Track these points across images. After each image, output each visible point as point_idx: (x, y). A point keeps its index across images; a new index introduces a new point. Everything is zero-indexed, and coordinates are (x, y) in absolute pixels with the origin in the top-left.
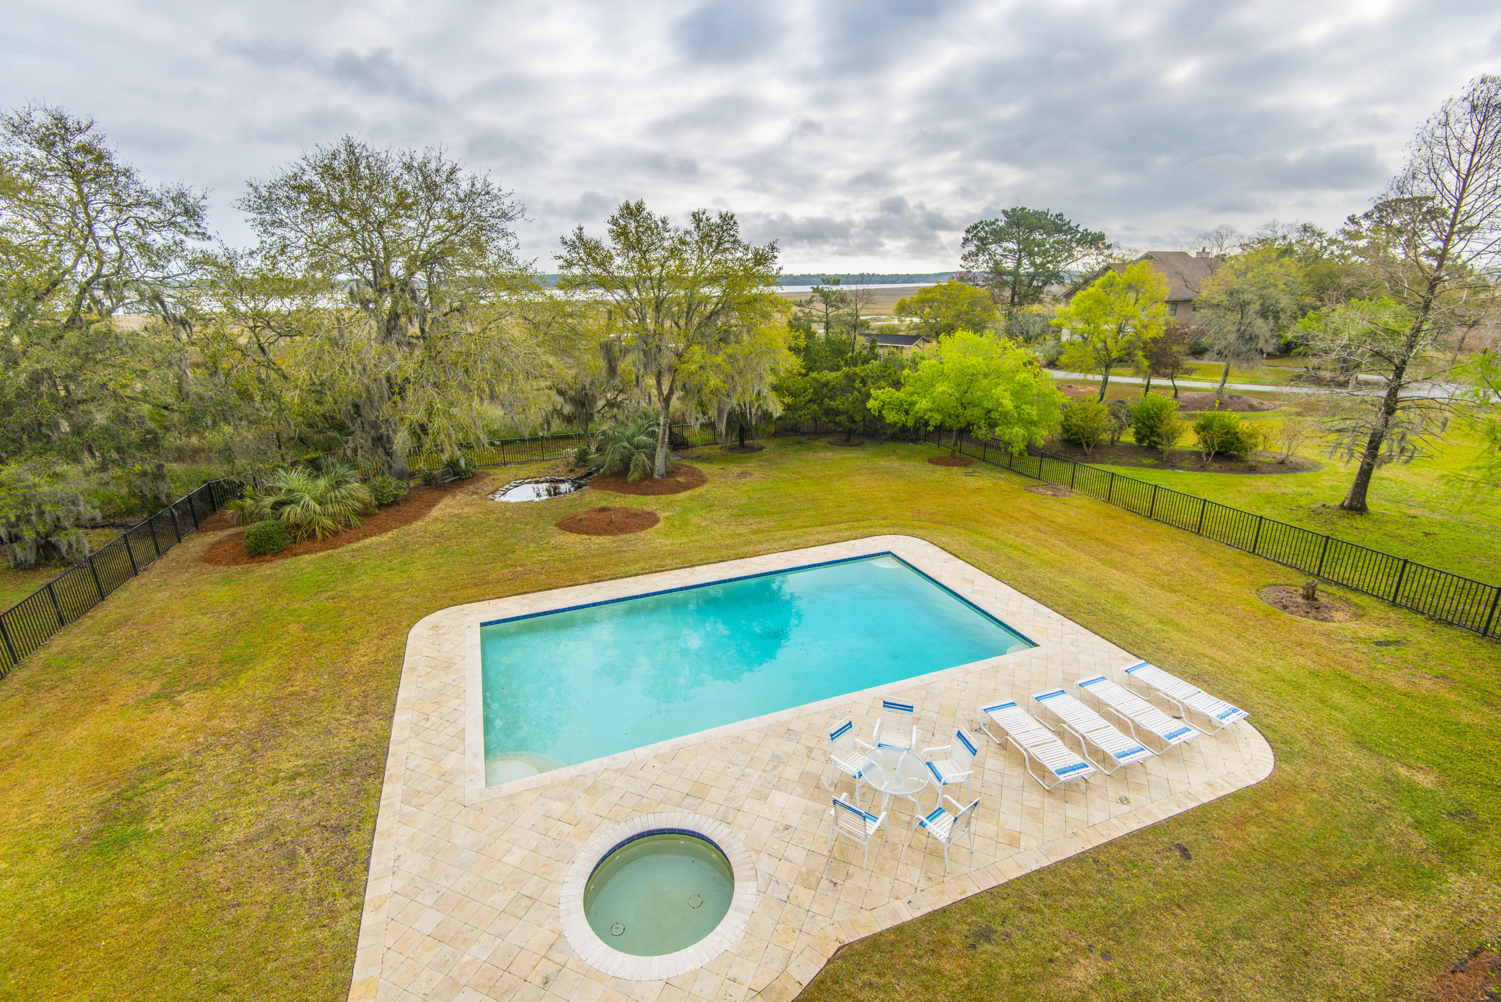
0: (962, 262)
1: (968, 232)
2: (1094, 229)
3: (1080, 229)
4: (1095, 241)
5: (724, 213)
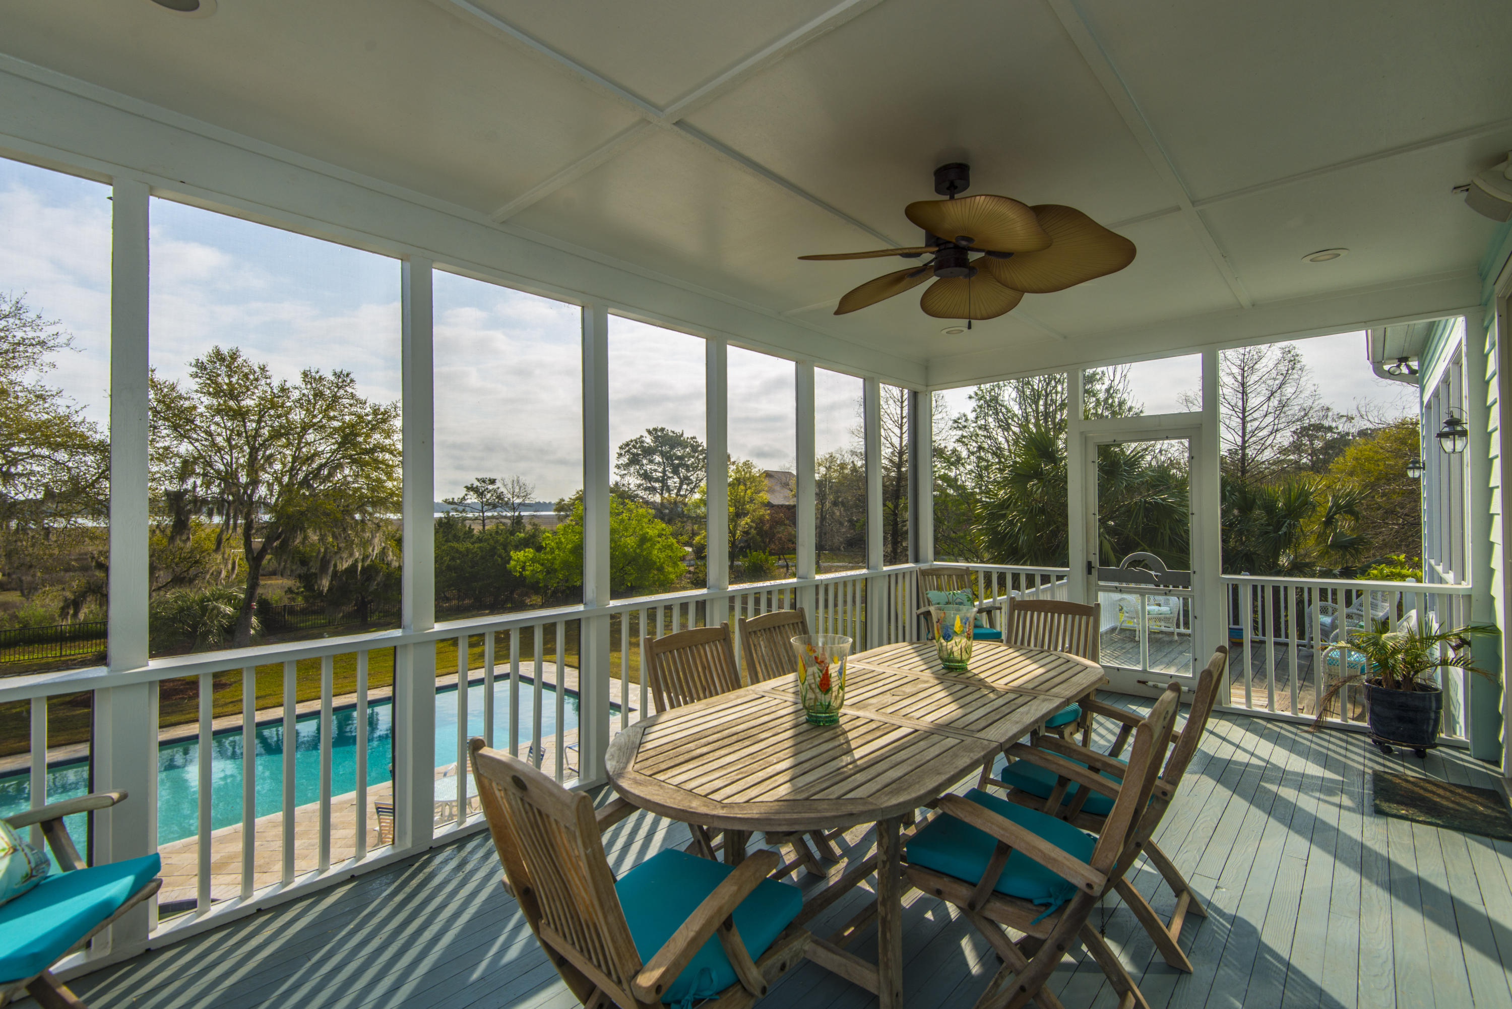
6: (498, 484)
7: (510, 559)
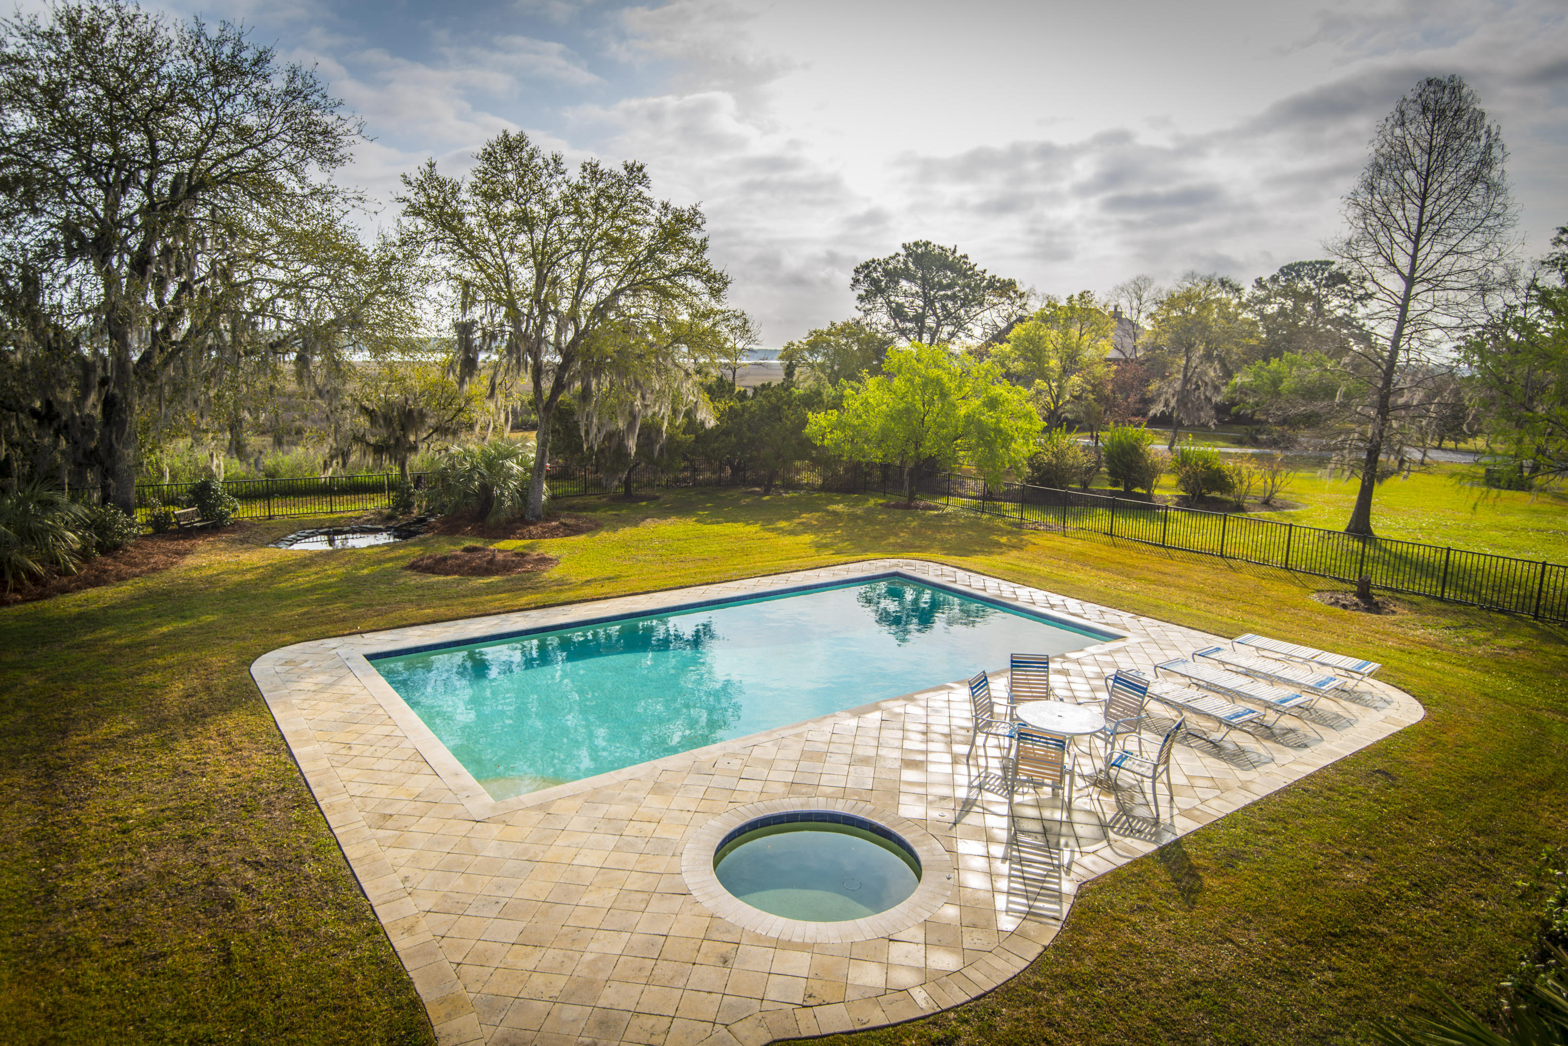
0: (857, 303)
1: (857, 271)
2: (1004, 276)
3: (987, 276)
4: (1005, 288)
5: (630, 162)
7: (805, 422)
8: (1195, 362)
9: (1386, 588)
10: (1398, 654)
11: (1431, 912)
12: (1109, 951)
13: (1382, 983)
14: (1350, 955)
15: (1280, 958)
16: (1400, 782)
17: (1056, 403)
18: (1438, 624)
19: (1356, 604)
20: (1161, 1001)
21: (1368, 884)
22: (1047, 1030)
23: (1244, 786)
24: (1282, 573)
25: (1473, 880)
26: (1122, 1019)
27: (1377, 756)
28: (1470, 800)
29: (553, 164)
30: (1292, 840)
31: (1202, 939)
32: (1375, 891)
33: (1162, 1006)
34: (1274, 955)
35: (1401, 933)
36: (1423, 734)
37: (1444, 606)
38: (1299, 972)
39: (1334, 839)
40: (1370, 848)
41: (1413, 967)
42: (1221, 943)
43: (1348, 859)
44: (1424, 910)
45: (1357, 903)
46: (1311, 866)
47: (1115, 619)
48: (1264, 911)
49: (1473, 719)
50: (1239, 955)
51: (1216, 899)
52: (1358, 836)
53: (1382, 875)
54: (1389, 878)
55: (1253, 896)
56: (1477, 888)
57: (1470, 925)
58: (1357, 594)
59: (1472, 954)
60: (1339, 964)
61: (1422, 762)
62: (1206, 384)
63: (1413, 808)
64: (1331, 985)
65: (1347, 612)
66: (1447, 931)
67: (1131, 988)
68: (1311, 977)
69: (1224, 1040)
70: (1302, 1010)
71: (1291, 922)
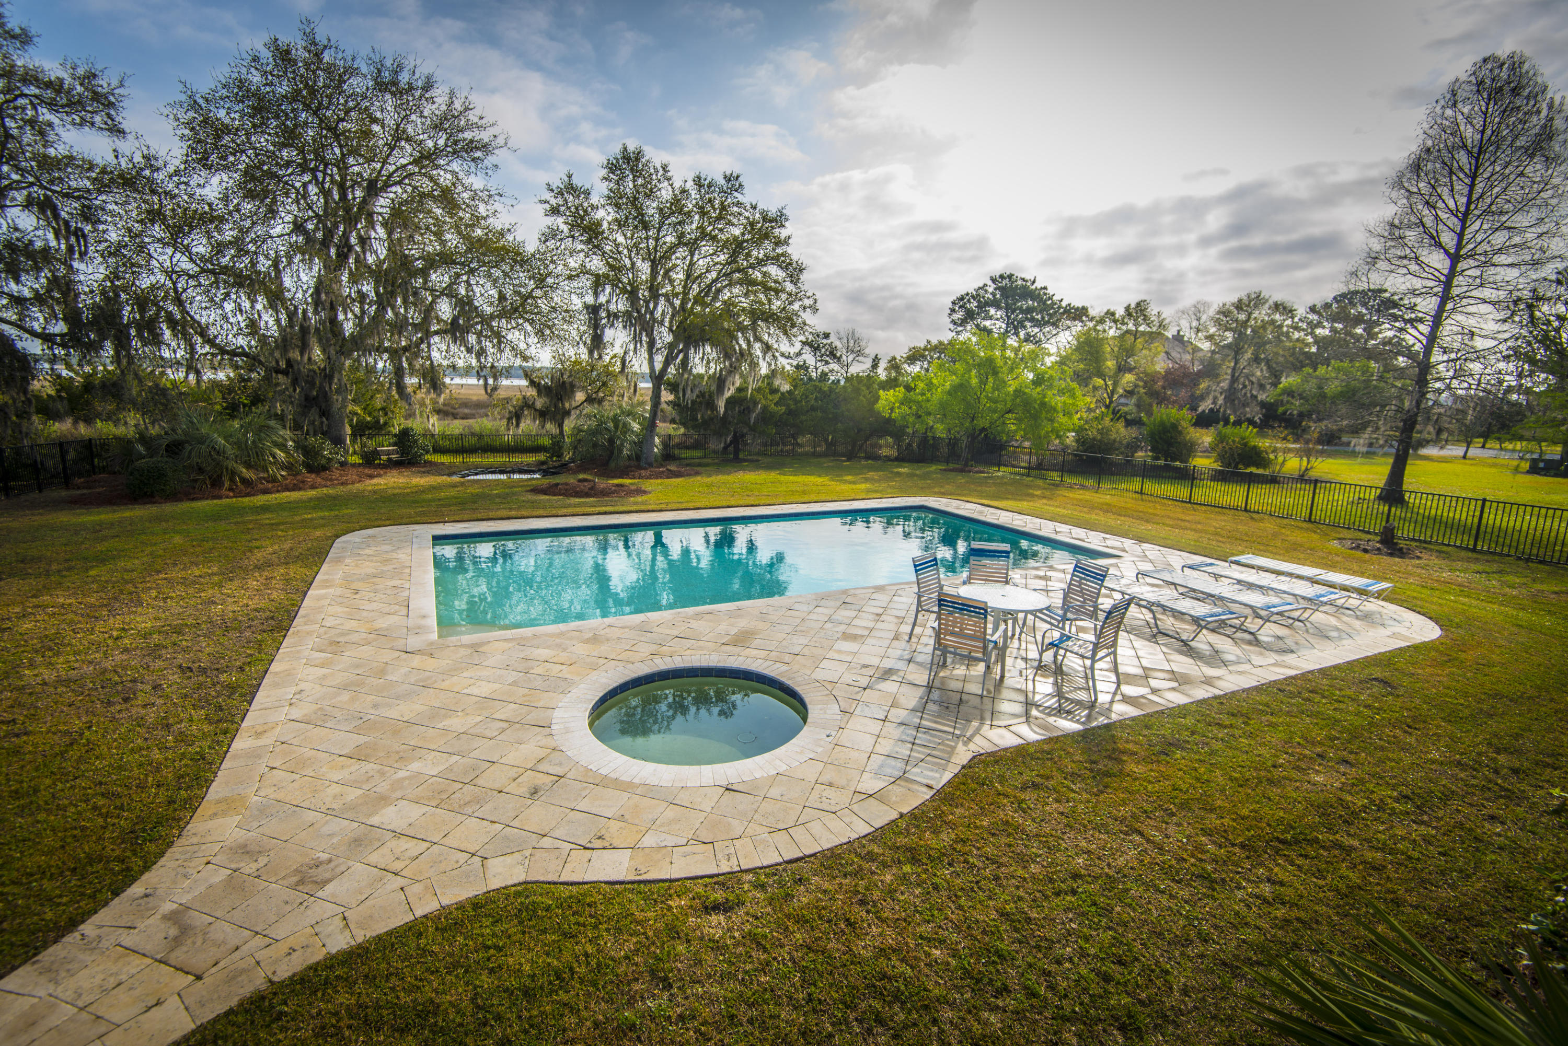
0: (951, 327)
1: (953, 302)
2: (1078, 303)
3: (1064, 304)
4: (1078, 313)
5: (728, 173)
6: (833, 338)
7: (877, 398)
8: (1243, 363)
9: (1413, 540)
10: (1419, 589)
11: (1423, 829)
12: (976, 827)
13: (1339, 906)
14: (1300, 868)
15: (1201, 860)
16: (1401, 691)
17: (1111, 397)
18: (1467, 569)
19: (1379, 549)
20: (1021, 893)
21: (1340, 789)
22: (857, 908)
23: (1208, 681)
24: (1305, 525)
25: (1487, 800)
26: (960, 908)
27: (1376, 665)
28: (1490, 716)
29: (661, 172)
30: (1251, 736)
31: (1102, 828)
32: (1349, 798)
33: (1020, 899)
34: (1193, 856)
35: (1378, 849)
36: (1437, 651)
37: (1475, 555)
38: (1223, 880)
39: (1306, 739)
40: (1351, 753)
41: (1389, 891)
42: (1127, 834)
43: (1319, 761)
44: (1415, 826)
45: (1323, 809)
46: (1269, 763)
47: (1118, 544)
48: (1195, 807)
49: (1501, 642)
50: (1145, 851)
51: (1136, 786)
52: (1338, 739)
53: (1362, 782)
54: (1371, 786)
55: (1184, 787)
56: (1492, 808)
57: (1477, 849)
58: (1381, 542)
59: (1479, 885)
60: (1282, 876)
61: (1432, 675)
62: (1253, 383)
63: (1414, 718)
64: (1265, 901)
65: (1367, 556)
66: (1444, 854)
67: (987, 873)
68: (1239, 887)
69: (1092, 951)
70: (1216, 927)
71: (1226, 821)
